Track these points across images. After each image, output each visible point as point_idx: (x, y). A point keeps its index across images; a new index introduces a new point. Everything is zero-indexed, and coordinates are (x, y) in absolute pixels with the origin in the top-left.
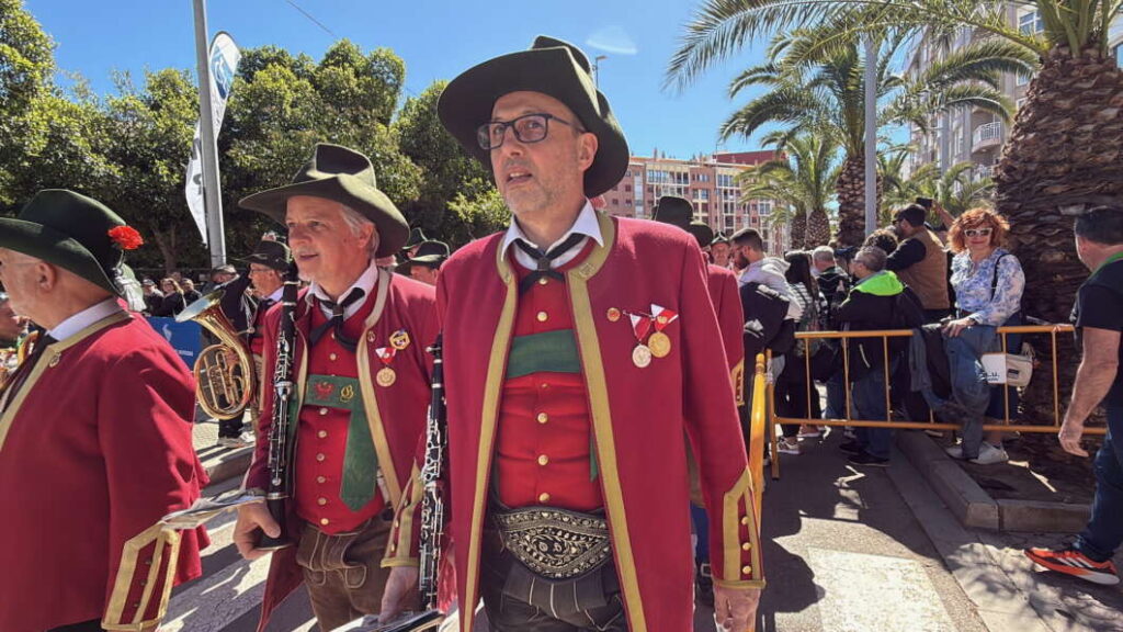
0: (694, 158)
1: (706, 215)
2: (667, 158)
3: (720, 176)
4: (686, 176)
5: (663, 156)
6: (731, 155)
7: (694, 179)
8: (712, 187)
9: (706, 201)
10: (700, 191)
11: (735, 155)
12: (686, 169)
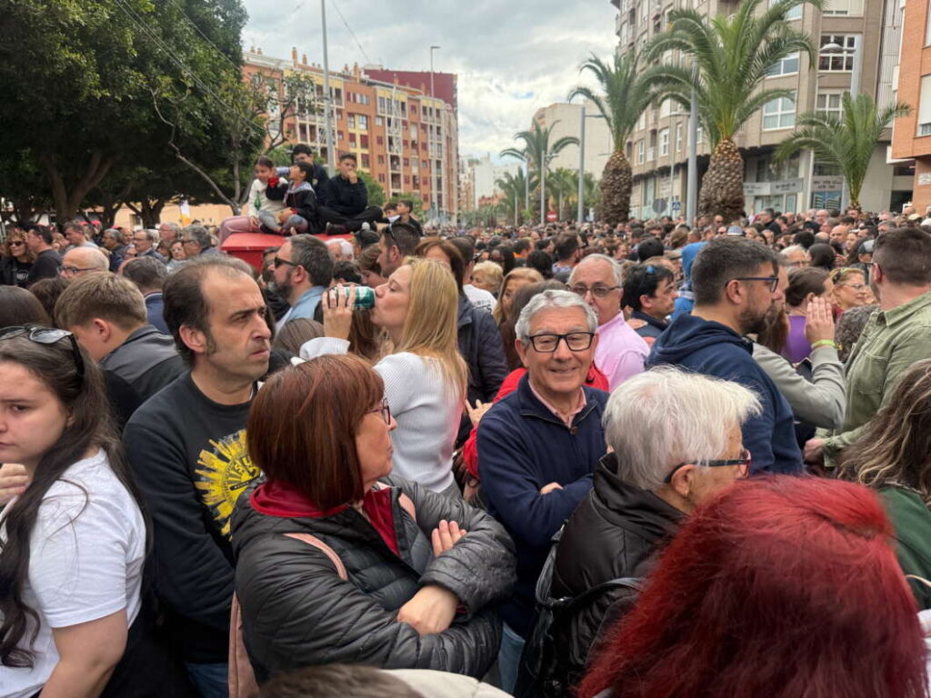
0: (346, 68)
1: (366, 151)
2: (309, 64)
3: (382, 99)
4: (338, 92)
5: (305, 59)
6: (393, 73)
7: (348, 99)
8: (372, 114)
9: (365, 133)
10: (357, 117)
11: (399, 74)
12: (338, 83)
